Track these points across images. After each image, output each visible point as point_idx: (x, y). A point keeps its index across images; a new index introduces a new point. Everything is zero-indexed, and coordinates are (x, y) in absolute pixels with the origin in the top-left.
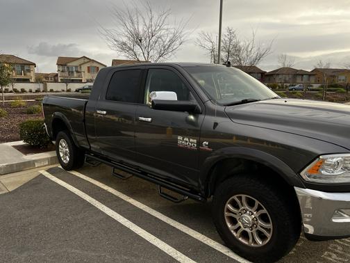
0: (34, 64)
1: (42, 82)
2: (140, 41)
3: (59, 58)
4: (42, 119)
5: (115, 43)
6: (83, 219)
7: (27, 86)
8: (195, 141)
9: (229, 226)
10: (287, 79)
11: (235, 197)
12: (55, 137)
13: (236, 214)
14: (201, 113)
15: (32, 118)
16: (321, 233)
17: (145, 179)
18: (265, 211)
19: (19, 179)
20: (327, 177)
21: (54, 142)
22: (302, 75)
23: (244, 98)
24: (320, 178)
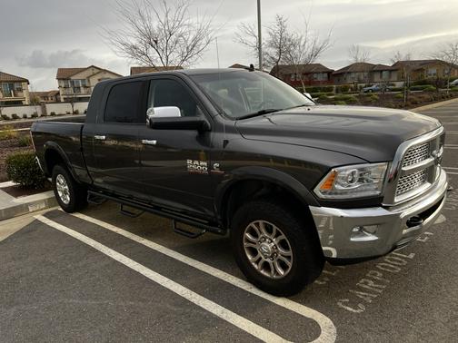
0: (27, 81)
1: (39, 104)
2: (156, 42)
3: (60, 70)
4: (33, 151)
5: (123, 47)
6: (85, 266)
7: (19, 111)
8: (206, 164)
9: (250, 257)
10: (362, 78)
11: (252, 225)
12: (51, 173)
13: (255, 244)
14: (210, 131)
15: (24, 152)
16: (345, 256)
17: (159, 215)
18: (283, 237)
19: (8, 228)
20: (343, 192)
21: (50, 179)
22: (381, 71)
23: (262, 109)
24: (336, 194)
